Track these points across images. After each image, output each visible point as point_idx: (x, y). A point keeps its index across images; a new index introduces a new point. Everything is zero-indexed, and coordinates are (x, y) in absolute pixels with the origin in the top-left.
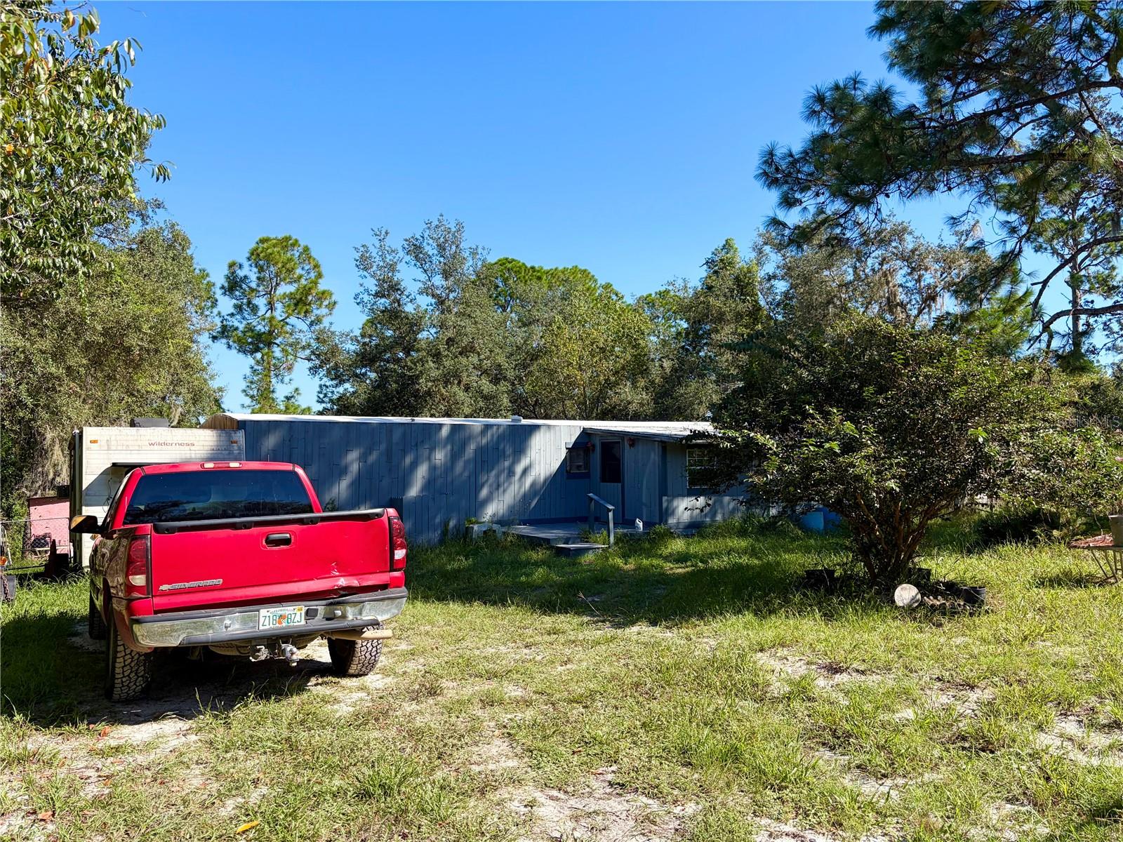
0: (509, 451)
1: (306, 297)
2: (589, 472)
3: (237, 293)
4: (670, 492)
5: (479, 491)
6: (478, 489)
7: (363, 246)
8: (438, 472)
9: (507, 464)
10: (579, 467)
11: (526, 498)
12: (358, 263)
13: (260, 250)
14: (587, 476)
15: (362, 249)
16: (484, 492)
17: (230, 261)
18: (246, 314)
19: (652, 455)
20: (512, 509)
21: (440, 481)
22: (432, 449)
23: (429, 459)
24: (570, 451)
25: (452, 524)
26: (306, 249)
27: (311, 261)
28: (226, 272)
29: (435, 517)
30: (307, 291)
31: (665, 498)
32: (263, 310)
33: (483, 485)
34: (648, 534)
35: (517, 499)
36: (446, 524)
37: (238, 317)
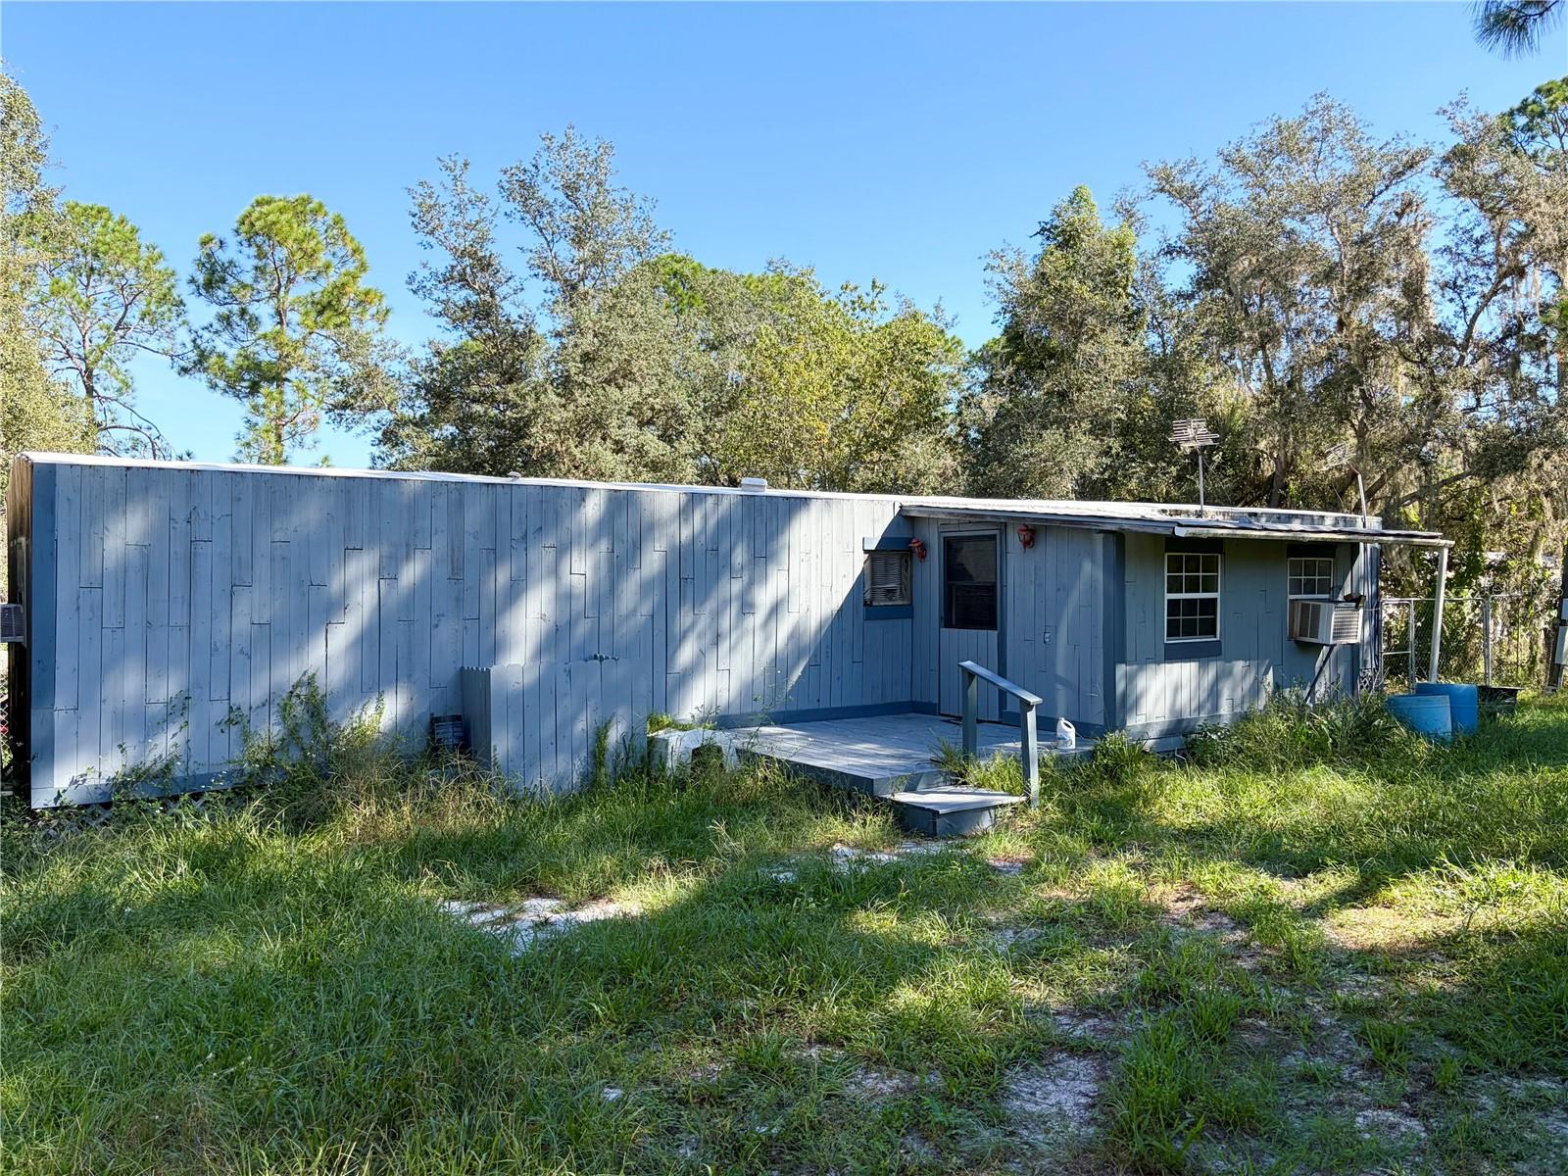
0: (739, 556)
1: (339, 301)
2: (911, 604)
3: (220, 293)
4: (1129, 655)
5: (675, 651)
6: (670, 644)
7: (421, 184)
8: (578, 606)
9: (736, 586)
10: (890, 592)
11: (779, 666)
12: (416, 220)
13: (255, 215)
14: (907, 612)
15: (420, 190)
16: (686, 654)
17: (203, 235)
18: (237, 331)
19: (1087, 566)
20: (748, 690)
21: (582, 629)
22: (563, 550)
23: (555, 572)
24: (873, 555)
25: (614, 735)
26: (338, 221)
27: (348, 239)
28: (198, 253)
29: (573, 719)
30: (340, 289)
31: (1121, 670)
32: (268, 325)
33: (683, 636)
34: (1092, 755)
35: (759, 670)
36: (600, 734)
37: (226, 336)
